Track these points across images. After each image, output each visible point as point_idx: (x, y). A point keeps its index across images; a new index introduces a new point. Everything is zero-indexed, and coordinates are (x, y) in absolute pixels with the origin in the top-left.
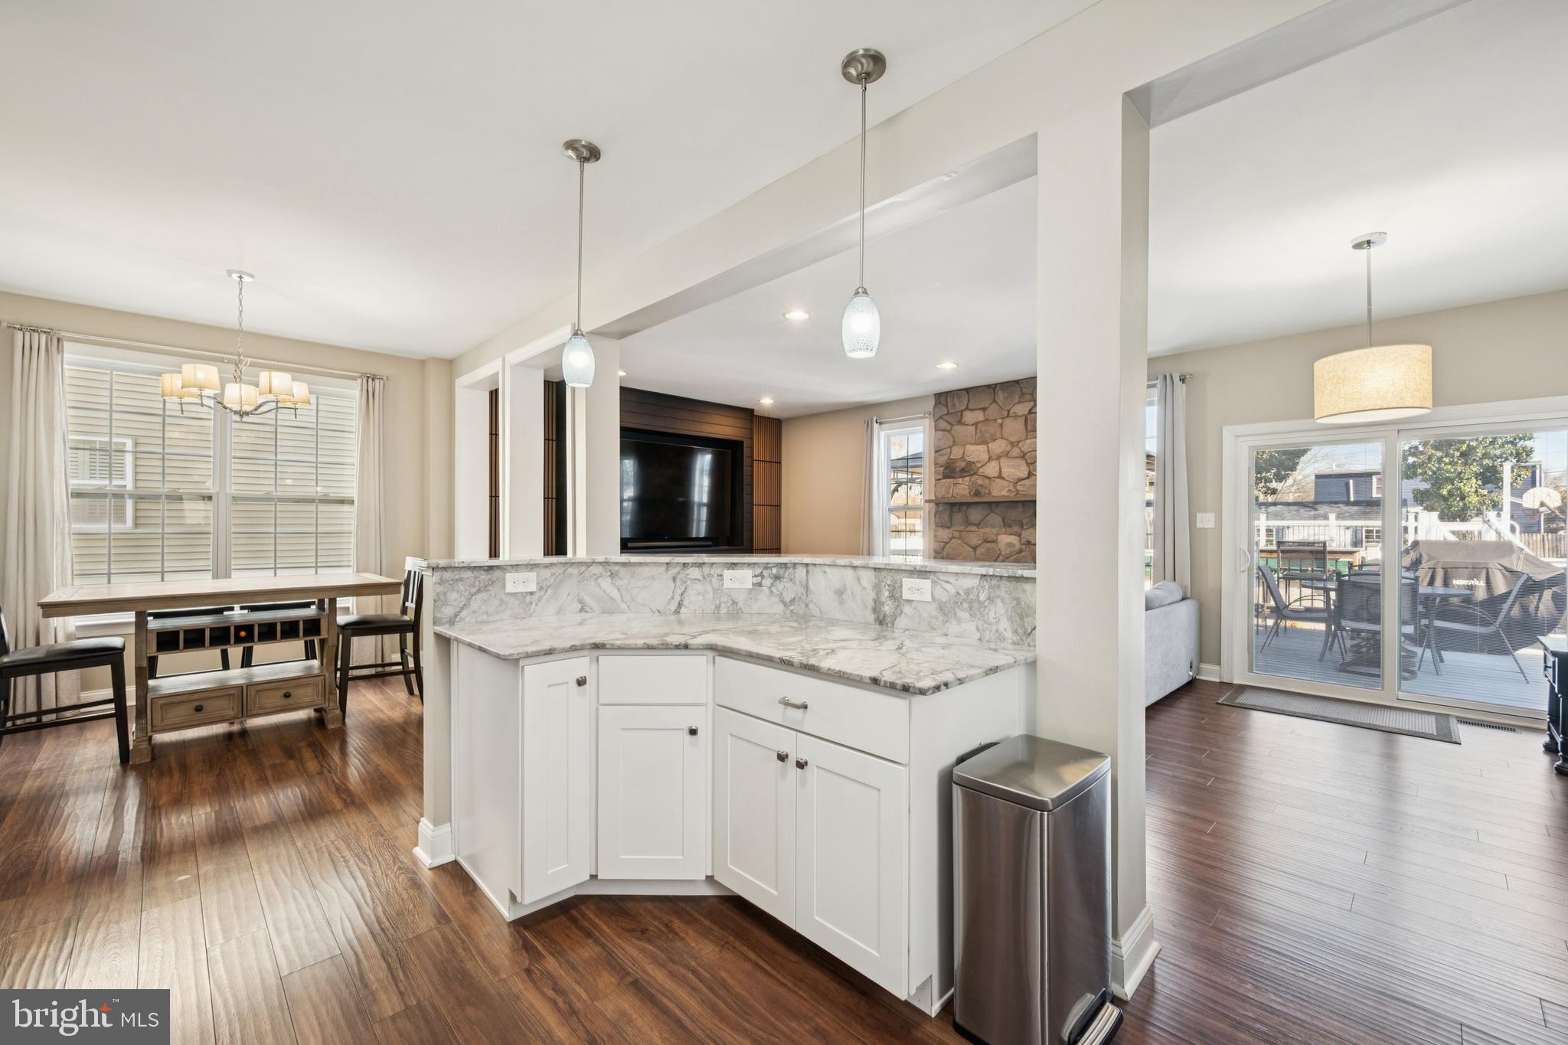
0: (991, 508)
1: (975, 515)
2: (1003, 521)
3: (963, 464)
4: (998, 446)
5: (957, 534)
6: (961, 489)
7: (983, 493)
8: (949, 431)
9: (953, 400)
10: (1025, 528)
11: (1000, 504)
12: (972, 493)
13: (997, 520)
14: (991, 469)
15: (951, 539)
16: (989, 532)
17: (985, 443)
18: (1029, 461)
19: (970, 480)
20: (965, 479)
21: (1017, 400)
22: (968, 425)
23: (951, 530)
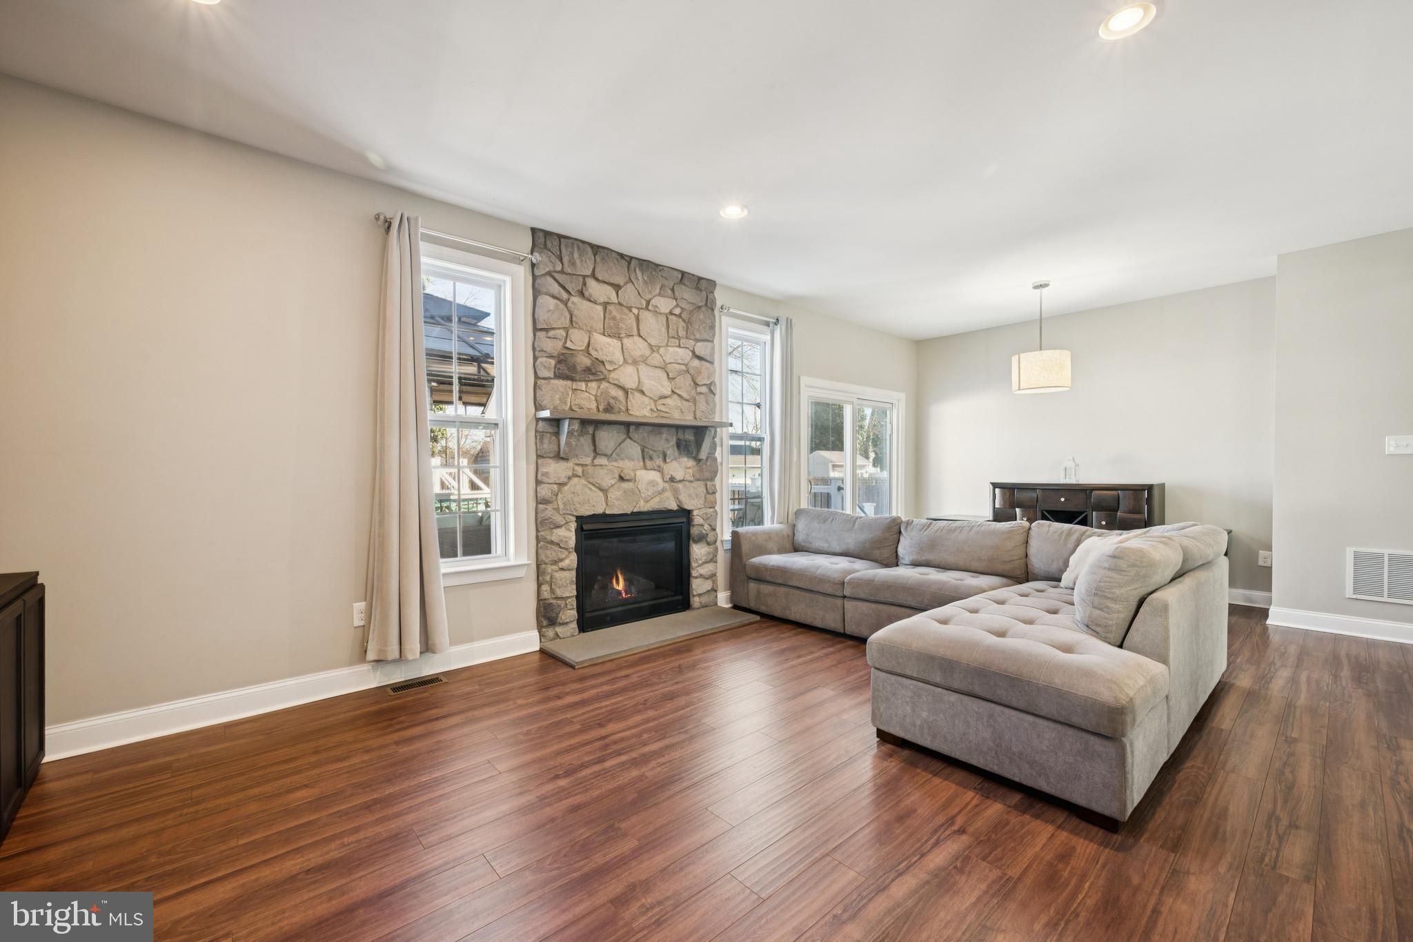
0: (628, 432)
1: (607, 438)
2: (643, 451)
3: (586, 362)
4: (637, 346)
5: (579, 470)
6: (586, 399)
7: (617, 410)
8: (565, 303)
9: (572, 253)
10: (668, 460)
11: (642, 428)
12: (601, 408)
13: (633, 449)
14: (628, 376)
15: (569, 478)
16: (627, 466)
17: (619, 338)
18: (670, 376)
19: (599, 387)
20: (589, 384)
21: (657, 291)
22: (595, 303)
23: (570, 464)
